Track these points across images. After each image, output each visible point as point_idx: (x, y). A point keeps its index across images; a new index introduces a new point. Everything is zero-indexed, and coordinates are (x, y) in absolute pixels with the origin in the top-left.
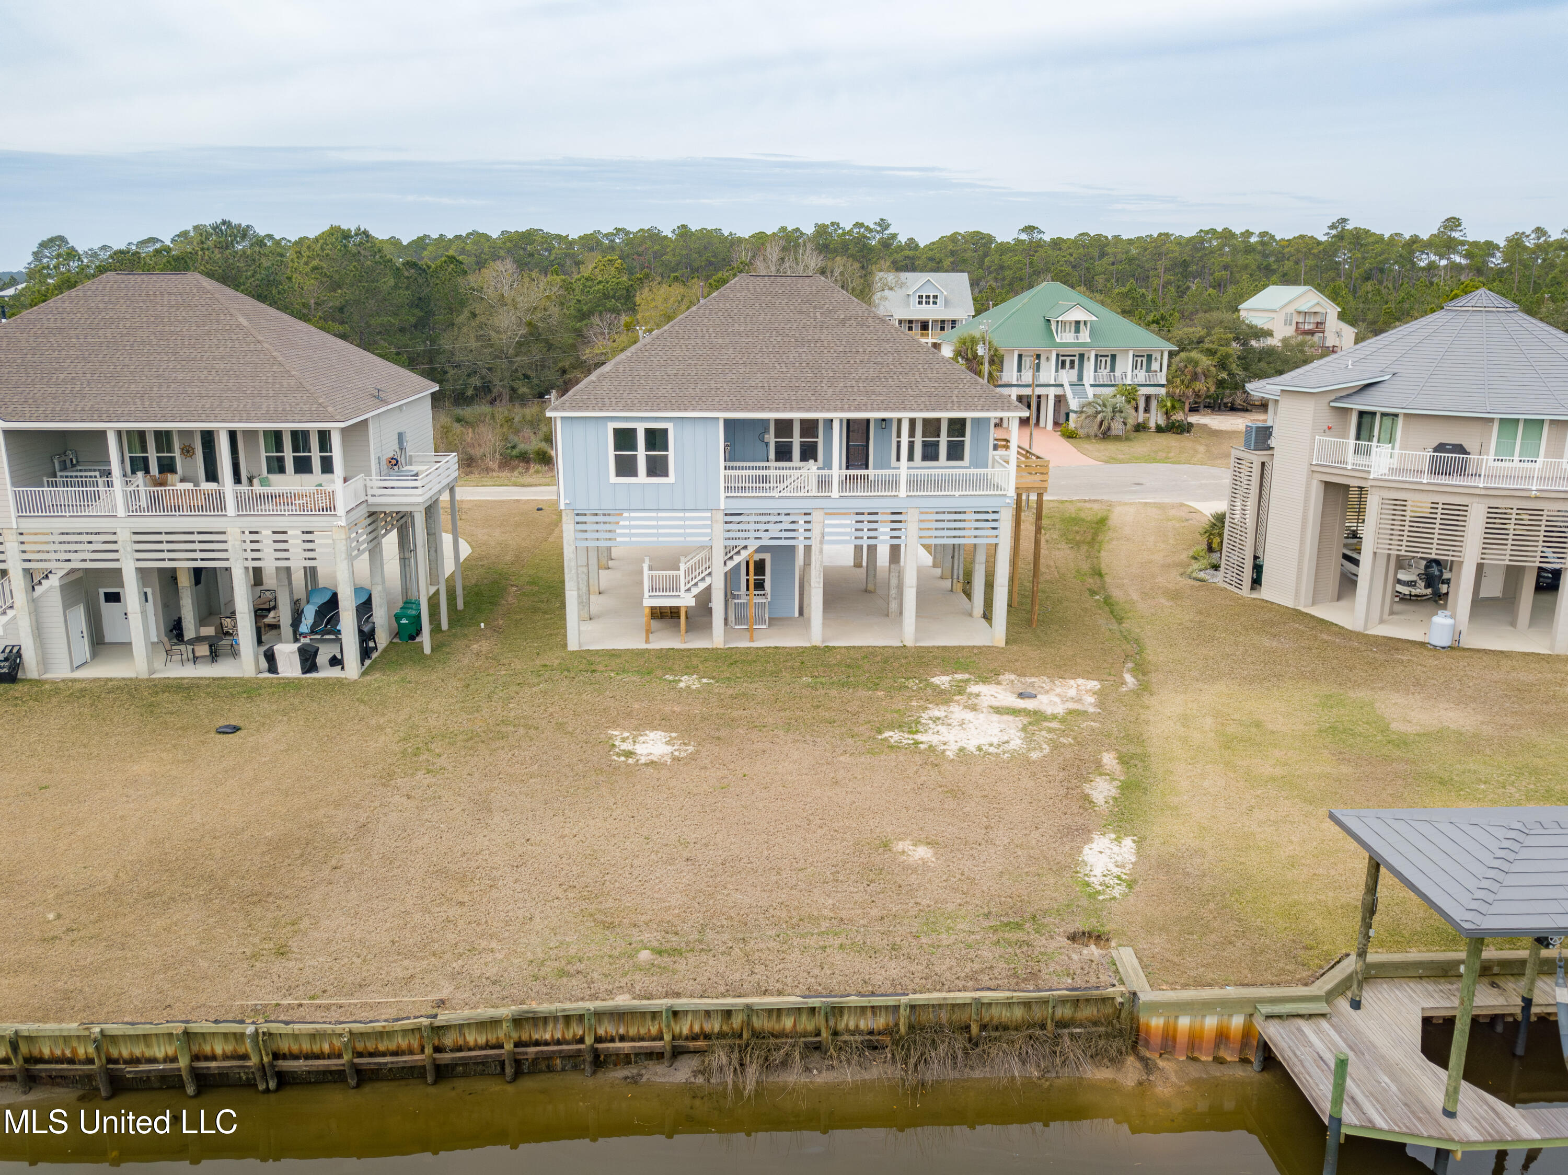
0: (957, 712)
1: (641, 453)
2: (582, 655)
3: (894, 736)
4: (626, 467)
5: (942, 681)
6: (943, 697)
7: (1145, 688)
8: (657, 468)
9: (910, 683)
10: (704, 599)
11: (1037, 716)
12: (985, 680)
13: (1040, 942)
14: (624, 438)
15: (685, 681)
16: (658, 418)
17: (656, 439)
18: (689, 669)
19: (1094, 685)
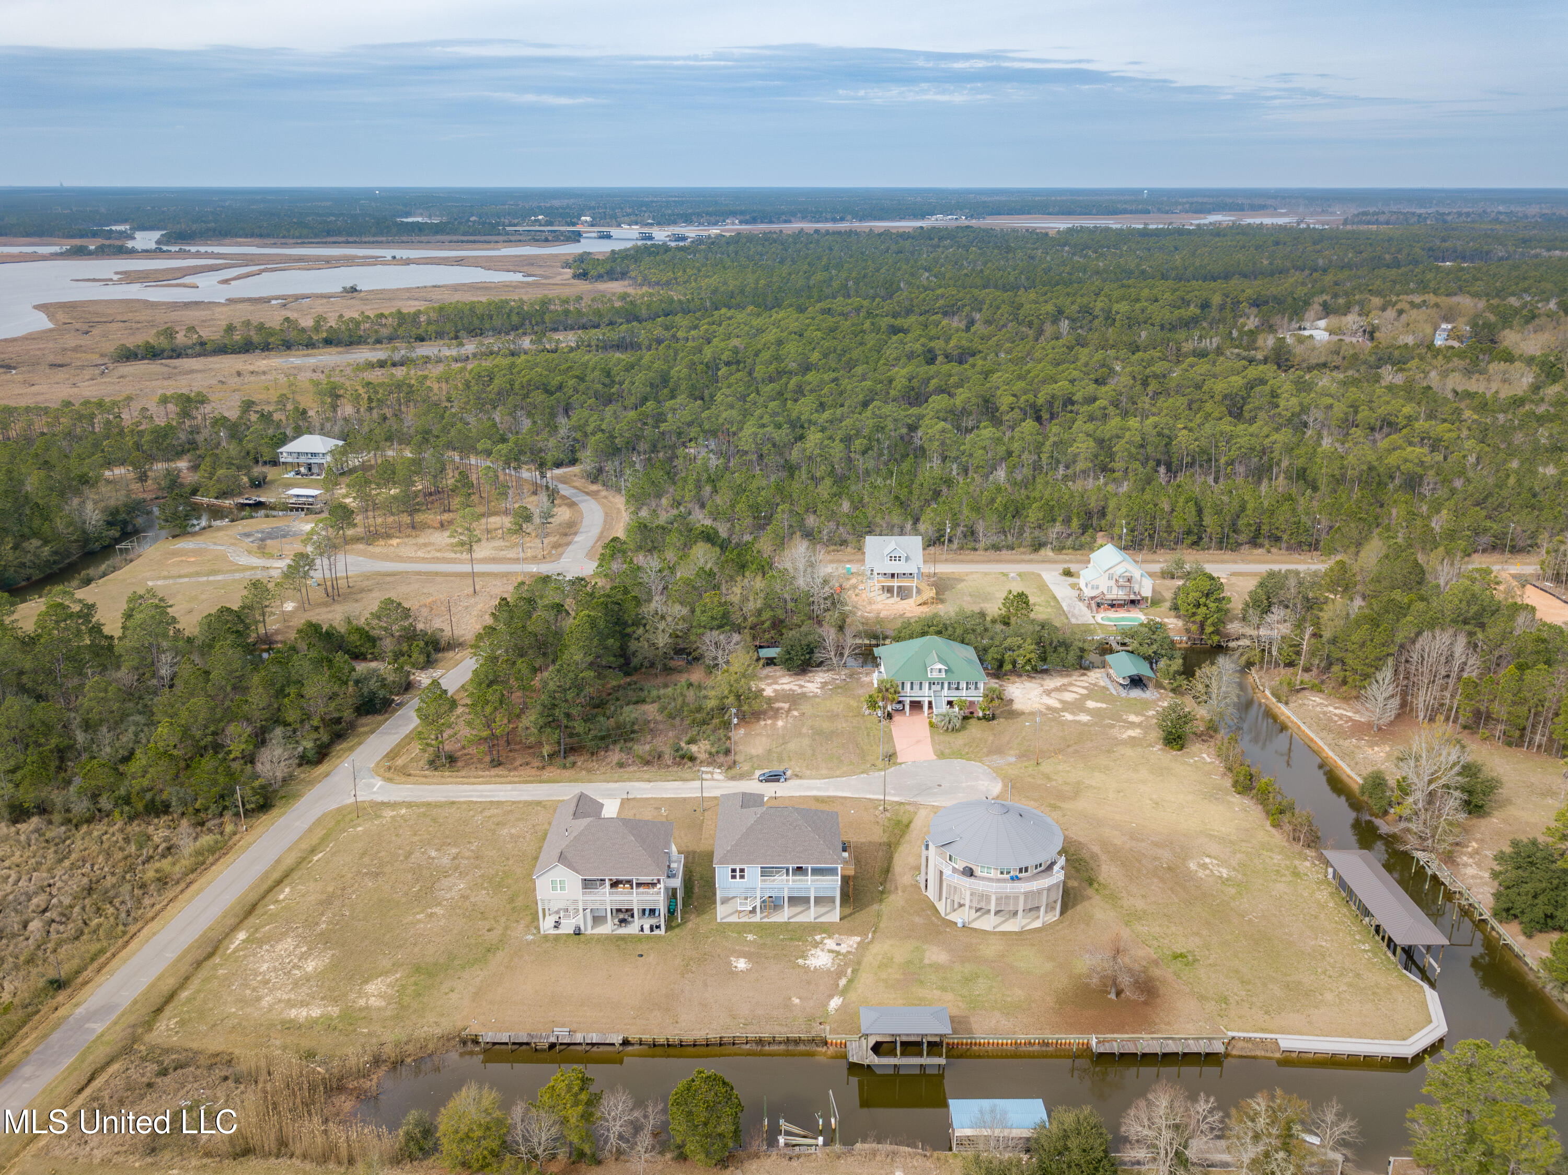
0: (818, 952)
1: (738, 874)
2: (721, 924)
3: (800, 961)
4: (734, 877)
5: (818, 938)
6: (816, 945)
7: (871, 942)
8: (742, 877)
9: (810, 939)
10: (755, 908)
11: (838, 953)
12: (830, 937)
13: (814, 1025)
14: (734, 871)
15: (750, 937)
16: (742, 867)
17: (742, 870)
18: (750, 932)
19: (858, 939)
